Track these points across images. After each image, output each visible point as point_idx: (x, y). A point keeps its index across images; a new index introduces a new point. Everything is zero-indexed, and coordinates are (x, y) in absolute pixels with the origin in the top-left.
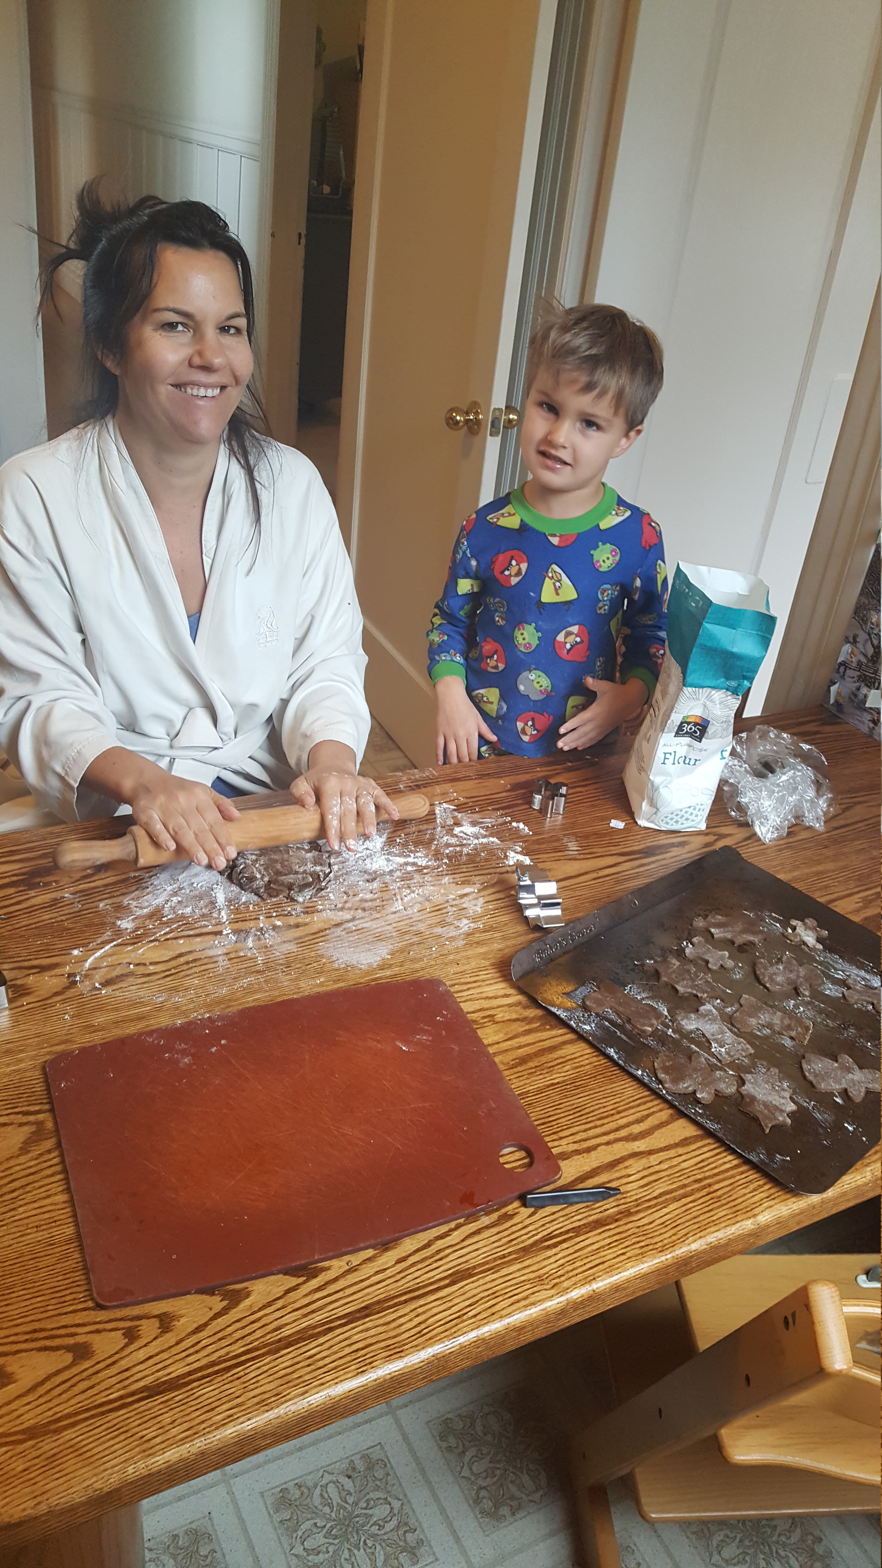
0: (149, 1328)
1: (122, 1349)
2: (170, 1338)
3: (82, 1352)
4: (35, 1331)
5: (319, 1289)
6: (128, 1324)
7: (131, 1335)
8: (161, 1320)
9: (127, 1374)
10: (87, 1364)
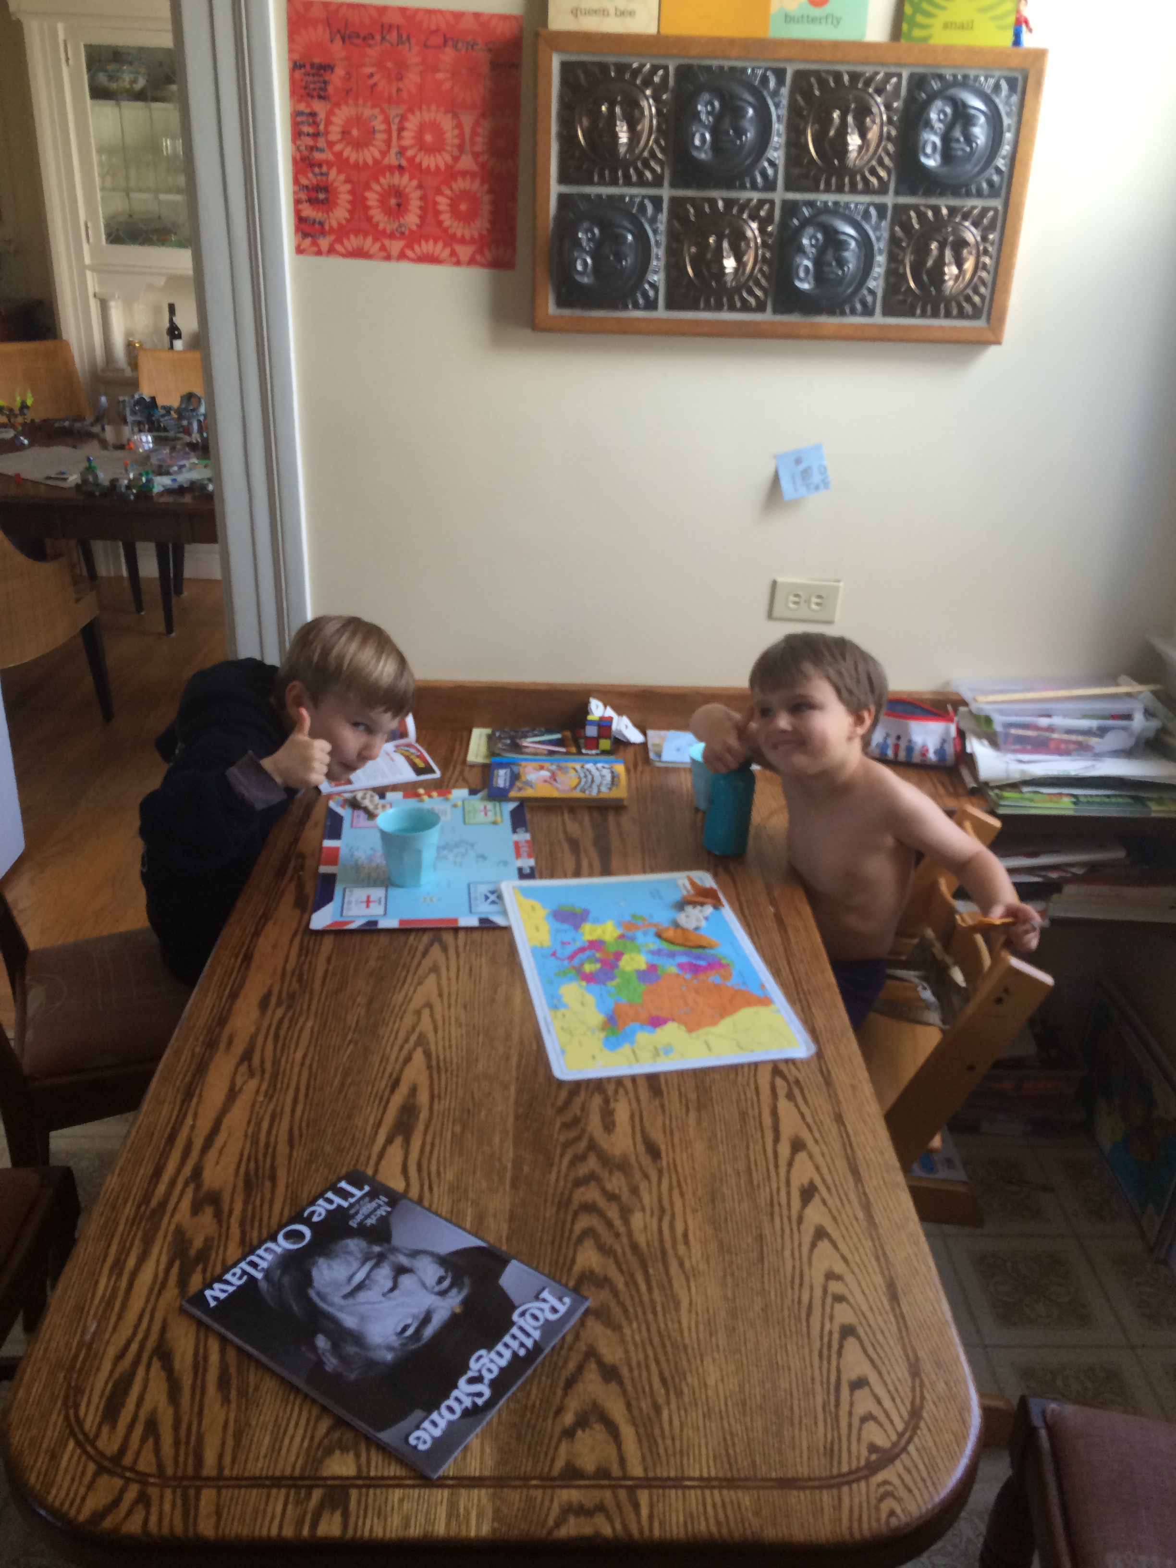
0: (835, 1287)
1: (851, 1306)
2: (849, 1278)
3: (848, 1331)
4: (821, 1356)
5: (828, 1189)
6: (829, 1300)
7: (839, 1298)
8: (831, 1279)
9: (875, 1308)
10: (861, 1331)
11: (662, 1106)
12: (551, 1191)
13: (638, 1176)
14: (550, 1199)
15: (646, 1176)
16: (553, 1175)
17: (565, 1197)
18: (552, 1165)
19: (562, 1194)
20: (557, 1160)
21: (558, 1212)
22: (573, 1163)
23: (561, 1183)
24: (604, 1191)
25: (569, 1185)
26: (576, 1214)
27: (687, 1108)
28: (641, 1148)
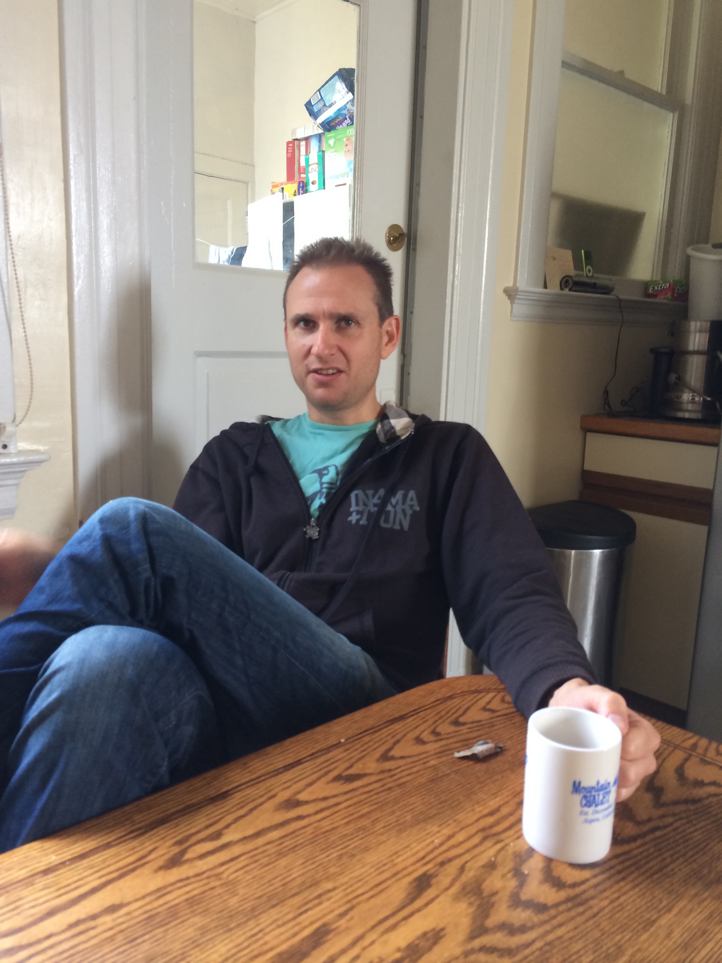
0: (429, 738)
8: (423, 741)
11: (342, 915)
12: (580, 920)
13: (469, 875)
14: (589, 914)
15: (462, 869)
16: (560, 932)
17: (570, 905)
18: (549, 944)
19: (569, 910)
20: (539, 944)
21: (592, 898)
22: (523, 929)
23: (560, 919)
24: (522, 883)
25: (553, 912)
26: (574, 885)
27: (320, 896)
28: (430, 893)
